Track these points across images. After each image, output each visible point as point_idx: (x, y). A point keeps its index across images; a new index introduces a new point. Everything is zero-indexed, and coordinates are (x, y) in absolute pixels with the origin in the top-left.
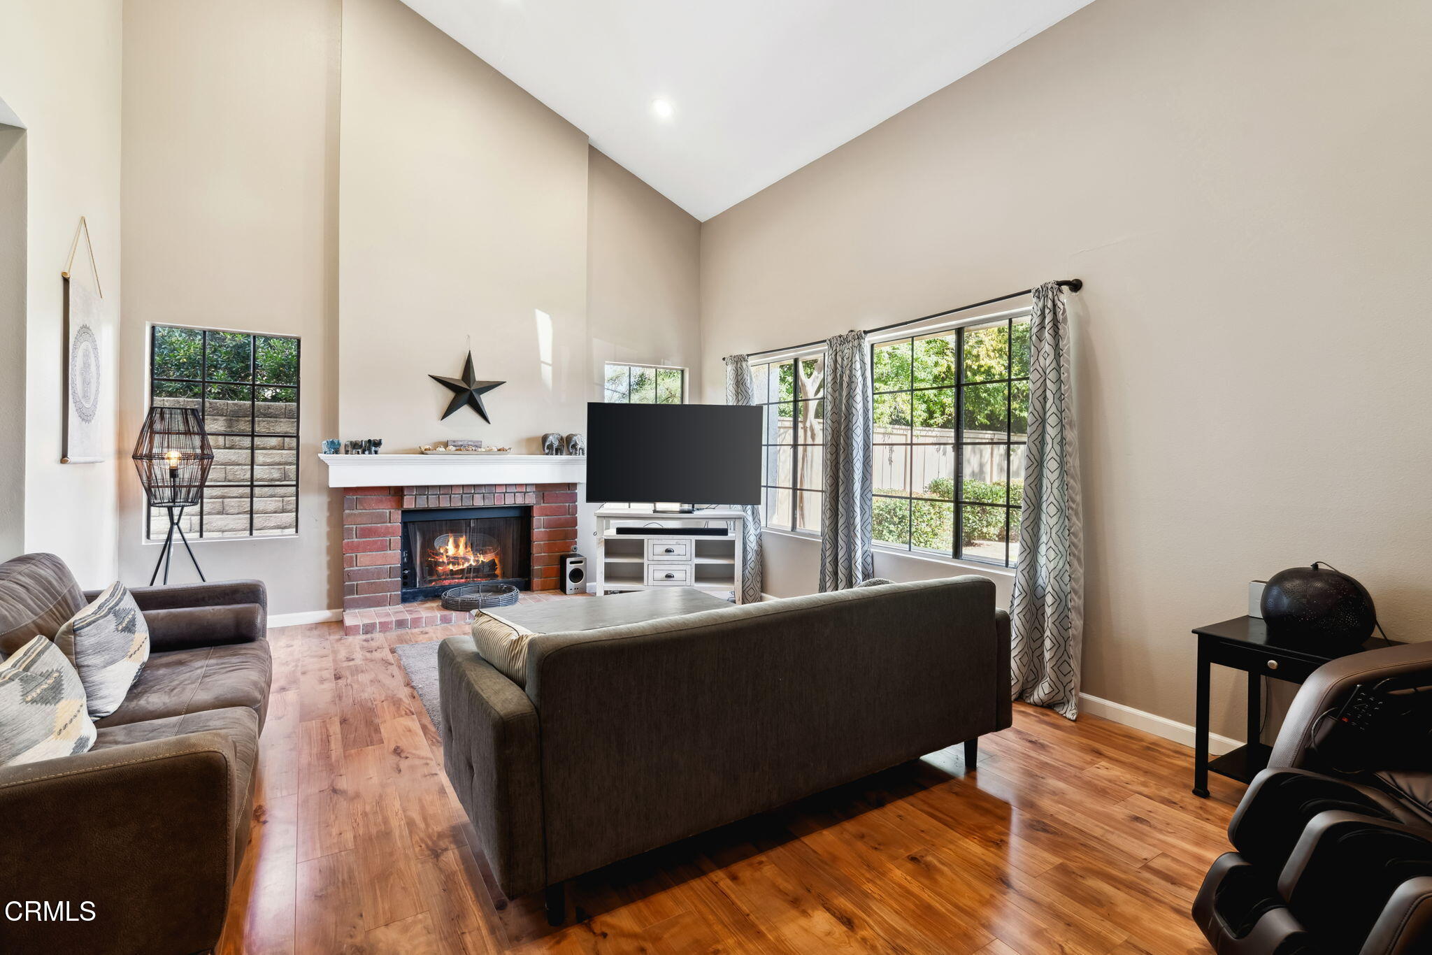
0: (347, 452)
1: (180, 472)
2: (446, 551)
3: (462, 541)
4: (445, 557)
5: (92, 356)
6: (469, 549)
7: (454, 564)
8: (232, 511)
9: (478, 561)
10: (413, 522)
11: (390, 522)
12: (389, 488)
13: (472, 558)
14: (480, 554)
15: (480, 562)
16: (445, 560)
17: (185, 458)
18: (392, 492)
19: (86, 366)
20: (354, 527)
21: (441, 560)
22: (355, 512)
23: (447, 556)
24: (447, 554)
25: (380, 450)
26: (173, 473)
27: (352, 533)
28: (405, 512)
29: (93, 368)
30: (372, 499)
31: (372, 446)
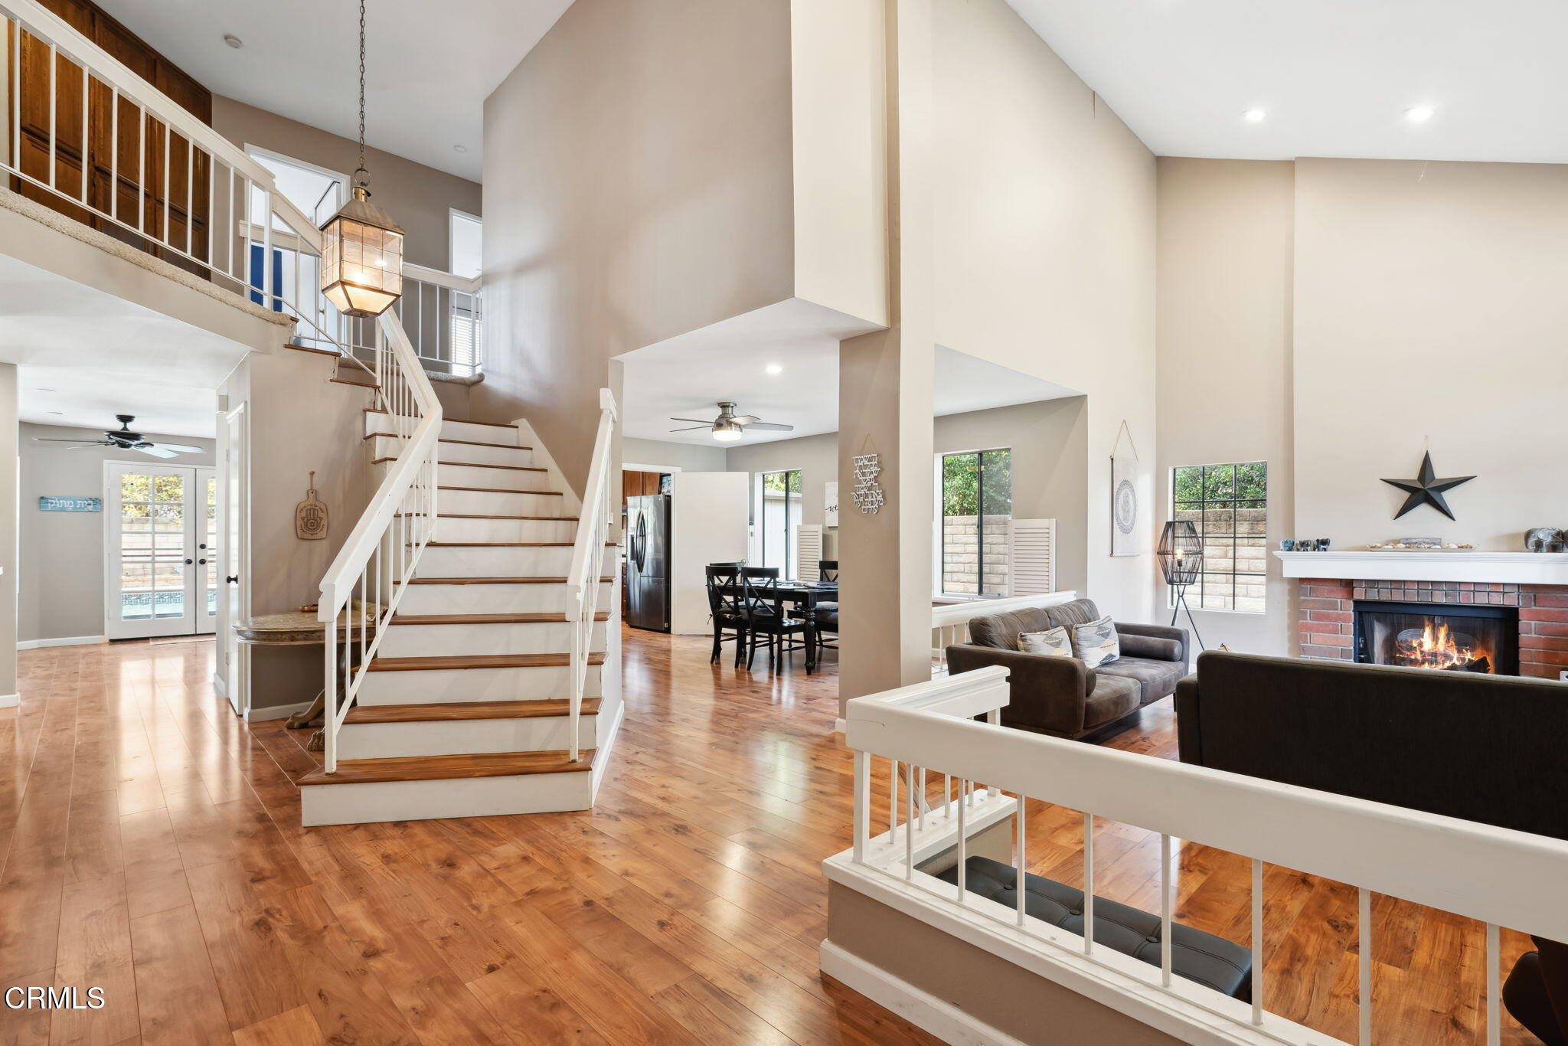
0: (1298, 550)
1: (1184, 563)
2: (1421, 645)
3: (1443, 632)
4: (1418, 653)
5: (1131, 497)
6: (1452, 642)
7: (1431, 663)
8: (1252, 595)
9: (1463, 660)
10: (1369, 612)
11: (1341, 610)
12: (1341, 580)
13: (1455, 655)
14: (1467, 650)
15: (1467, 661)
16: (1419, 656)
17: (1187, 554)
18: (1343, 584)
19: (1126, 502)
20: (1308, 611)
21: (1413, 657)
22: (1309, 598)
23: (1422, 652)
24: (1422, 649)
25: (1329, 548)
26: (1180, 563)
27: (1306, 616)
28: (1357, 603)
29: (1131, 502)
30: (1324, 589)
31: (1322, 544)
